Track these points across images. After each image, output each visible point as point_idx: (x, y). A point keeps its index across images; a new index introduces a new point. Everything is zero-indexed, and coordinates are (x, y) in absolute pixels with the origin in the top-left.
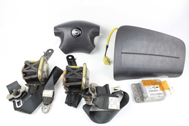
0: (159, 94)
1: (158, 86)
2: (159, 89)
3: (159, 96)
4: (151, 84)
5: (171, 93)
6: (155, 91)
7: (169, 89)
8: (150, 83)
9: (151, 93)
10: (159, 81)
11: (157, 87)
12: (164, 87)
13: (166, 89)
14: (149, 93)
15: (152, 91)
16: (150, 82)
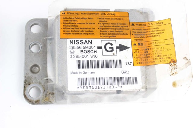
0: (121, 80)
1: (127, 42)
2: (127, 56)
3: (119, 92)
4: (97, 31)
5: (174, 84)
6: (107, 64)
7: (173, 62)
8: (97, 26)
9: (82, 76)
10: (141, 19)
11: (122, 48)
12: (154, 52)
13: (161, 59)
14: (72, 73)
15: (92, 64)
16: (96, 20)
